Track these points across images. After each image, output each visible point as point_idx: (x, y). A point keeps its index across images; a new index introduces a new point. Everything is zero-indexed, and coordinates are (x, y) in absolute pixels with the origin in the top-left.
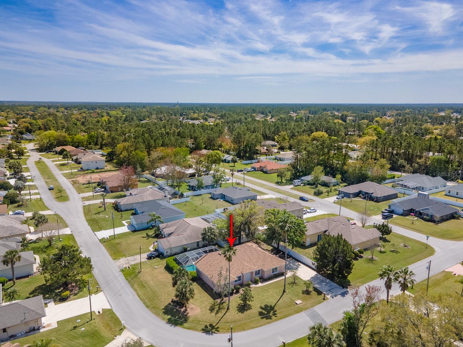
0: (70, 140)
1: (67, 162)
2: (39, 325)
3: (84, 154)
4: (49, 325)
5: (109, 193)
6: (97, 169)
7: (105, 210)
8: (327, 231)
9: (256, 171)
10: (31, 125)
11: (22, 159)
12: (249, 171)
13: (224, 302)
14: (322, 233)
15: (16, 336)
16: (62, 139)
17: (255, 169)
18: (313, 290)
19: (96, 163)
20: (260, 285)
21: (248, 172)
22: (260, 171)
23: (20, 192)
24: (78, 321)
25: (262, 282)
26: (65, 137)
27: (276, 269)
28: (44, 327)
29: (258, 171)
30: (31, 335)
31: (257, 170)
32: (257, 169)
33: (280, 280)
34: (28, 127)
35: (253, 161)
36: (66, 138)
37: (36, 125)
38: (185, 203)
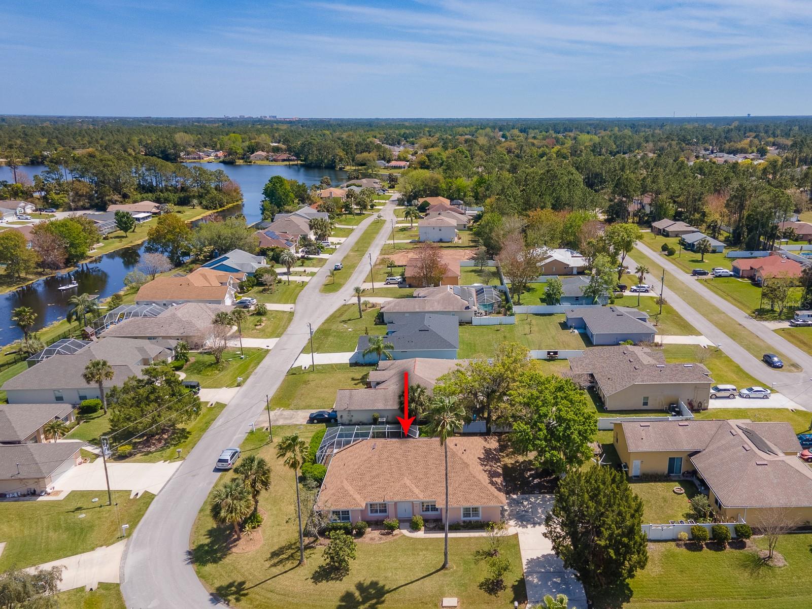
0: (444, 186)
1: (410, 225)
2: (43, 489)
3: (439, 214)
4: (57, 493)
5: (406, 287)
6: (441, 241)
7: (361, 317)
8: (699, 452)
9: (739, 277)
10: (429, 160)
11: (364, 214)
12: (720, 276)
13: (312, 547)
14: (684, 456)
15: (5, 495)
16: (432, 184)
17: (737, 273)
18: (513, 587)
19: (440, 230)
20: (421, 534)
21: (717, 277)
22: (748, 278)
23: (289, 268)
24: (93, 501)
25: (428, 530)
26: (437, 181)
27: (475, 510)
28: (49, 494)
29: (742, 277)
30: (27, 501)
31: (741, 274)
32: (741, 271)
33: (470, 538)
34: (425, 162)
35: (756, 253)
36: (439, 182)
37: (437, 159)
38: (498, 327)
